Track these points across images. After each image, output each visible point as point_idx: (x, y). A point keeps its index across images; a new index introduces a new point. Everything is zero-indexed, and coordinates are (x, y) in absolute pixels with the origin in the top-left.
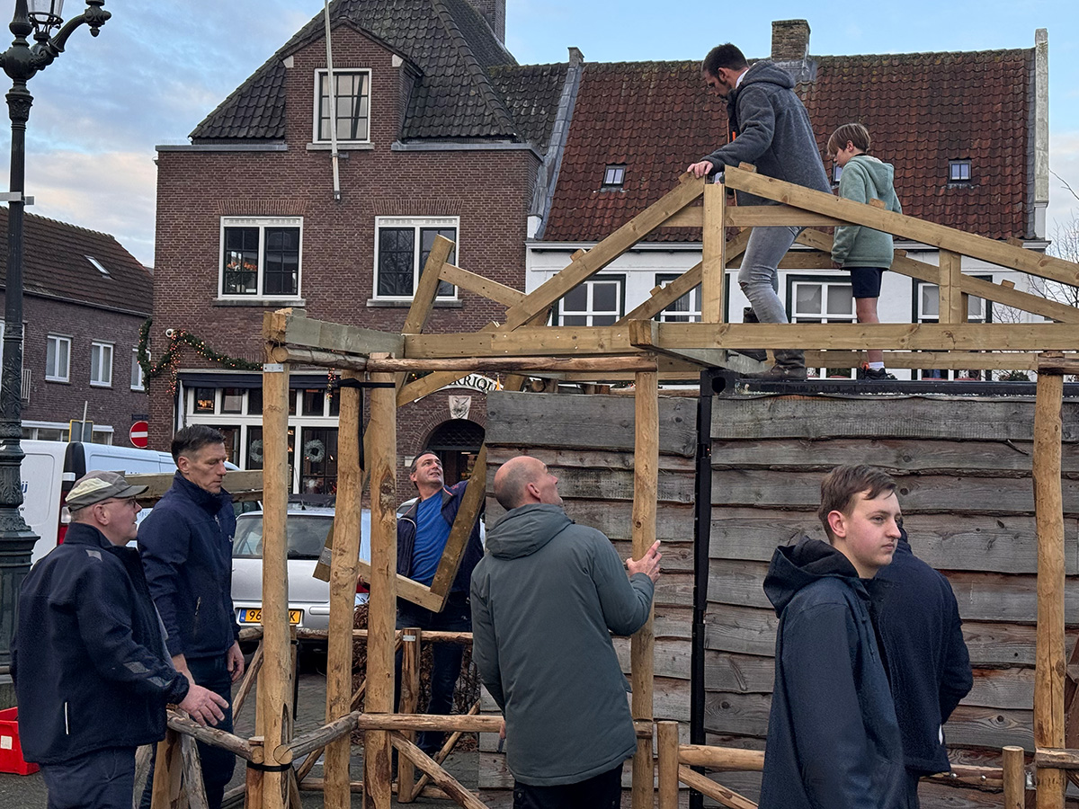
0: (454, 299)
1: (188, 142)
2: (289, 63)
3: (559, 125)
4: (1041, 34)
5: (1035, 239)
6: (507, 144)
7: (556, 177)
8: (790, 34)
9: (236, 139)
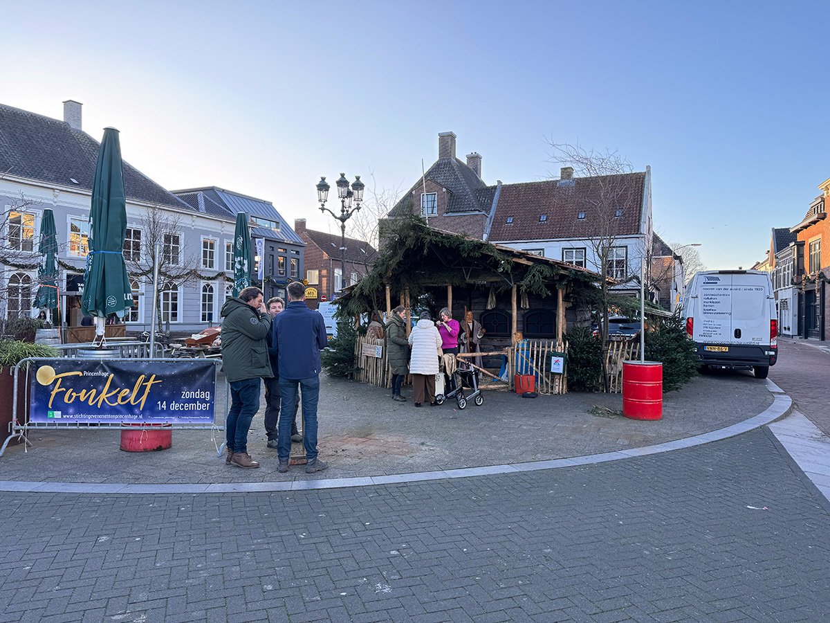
1: (387, 217)
2: (414, 192)
3: (494, 206)
4: (648, 167)
5: (641, 234)
6: (477, 213)
7: (492, 221)
8: (567, 172)
9: (400, 215)
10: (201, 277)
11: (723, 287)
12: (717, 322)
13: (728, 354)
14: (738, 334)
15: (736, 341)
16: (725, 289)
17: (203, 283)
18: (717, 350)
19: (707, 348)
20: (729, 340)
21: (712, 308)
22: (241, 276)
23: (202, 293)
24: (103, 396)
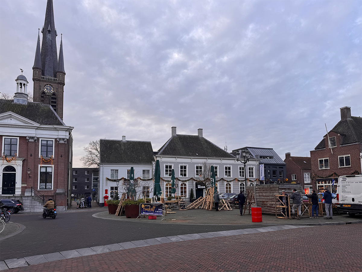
0: (350, 166)
1: (314, 150)
2: (325, 138)
6: (357, 143)
9: (320, 148)
10: (239, 181)
11: (348, 182)
12: (346, 195)
13: (350, 208)
14: (353, 200)
15: (352, 203)
16: (348, 183)
17: (240, 183)
18: (346, 206)
19: (344, 206)
20: (350, 202)
21: (345, 190)
22: (212, 183)
23: (240, 186)
24: (149, 210)
